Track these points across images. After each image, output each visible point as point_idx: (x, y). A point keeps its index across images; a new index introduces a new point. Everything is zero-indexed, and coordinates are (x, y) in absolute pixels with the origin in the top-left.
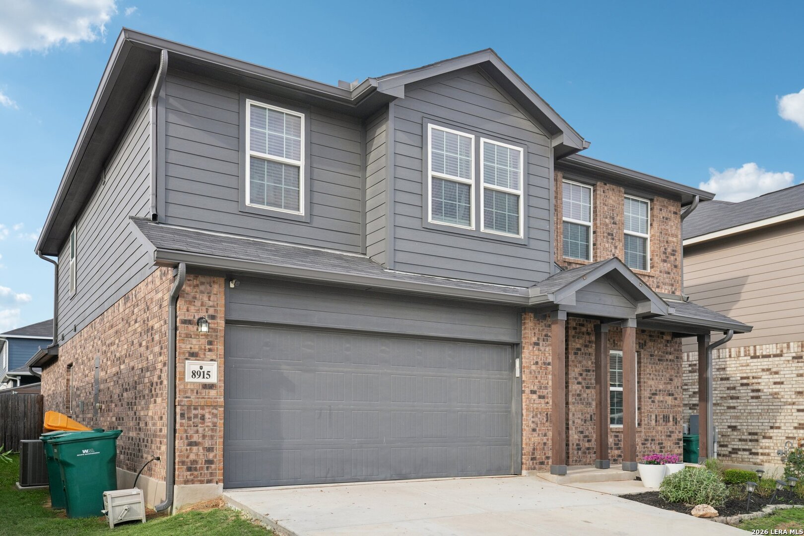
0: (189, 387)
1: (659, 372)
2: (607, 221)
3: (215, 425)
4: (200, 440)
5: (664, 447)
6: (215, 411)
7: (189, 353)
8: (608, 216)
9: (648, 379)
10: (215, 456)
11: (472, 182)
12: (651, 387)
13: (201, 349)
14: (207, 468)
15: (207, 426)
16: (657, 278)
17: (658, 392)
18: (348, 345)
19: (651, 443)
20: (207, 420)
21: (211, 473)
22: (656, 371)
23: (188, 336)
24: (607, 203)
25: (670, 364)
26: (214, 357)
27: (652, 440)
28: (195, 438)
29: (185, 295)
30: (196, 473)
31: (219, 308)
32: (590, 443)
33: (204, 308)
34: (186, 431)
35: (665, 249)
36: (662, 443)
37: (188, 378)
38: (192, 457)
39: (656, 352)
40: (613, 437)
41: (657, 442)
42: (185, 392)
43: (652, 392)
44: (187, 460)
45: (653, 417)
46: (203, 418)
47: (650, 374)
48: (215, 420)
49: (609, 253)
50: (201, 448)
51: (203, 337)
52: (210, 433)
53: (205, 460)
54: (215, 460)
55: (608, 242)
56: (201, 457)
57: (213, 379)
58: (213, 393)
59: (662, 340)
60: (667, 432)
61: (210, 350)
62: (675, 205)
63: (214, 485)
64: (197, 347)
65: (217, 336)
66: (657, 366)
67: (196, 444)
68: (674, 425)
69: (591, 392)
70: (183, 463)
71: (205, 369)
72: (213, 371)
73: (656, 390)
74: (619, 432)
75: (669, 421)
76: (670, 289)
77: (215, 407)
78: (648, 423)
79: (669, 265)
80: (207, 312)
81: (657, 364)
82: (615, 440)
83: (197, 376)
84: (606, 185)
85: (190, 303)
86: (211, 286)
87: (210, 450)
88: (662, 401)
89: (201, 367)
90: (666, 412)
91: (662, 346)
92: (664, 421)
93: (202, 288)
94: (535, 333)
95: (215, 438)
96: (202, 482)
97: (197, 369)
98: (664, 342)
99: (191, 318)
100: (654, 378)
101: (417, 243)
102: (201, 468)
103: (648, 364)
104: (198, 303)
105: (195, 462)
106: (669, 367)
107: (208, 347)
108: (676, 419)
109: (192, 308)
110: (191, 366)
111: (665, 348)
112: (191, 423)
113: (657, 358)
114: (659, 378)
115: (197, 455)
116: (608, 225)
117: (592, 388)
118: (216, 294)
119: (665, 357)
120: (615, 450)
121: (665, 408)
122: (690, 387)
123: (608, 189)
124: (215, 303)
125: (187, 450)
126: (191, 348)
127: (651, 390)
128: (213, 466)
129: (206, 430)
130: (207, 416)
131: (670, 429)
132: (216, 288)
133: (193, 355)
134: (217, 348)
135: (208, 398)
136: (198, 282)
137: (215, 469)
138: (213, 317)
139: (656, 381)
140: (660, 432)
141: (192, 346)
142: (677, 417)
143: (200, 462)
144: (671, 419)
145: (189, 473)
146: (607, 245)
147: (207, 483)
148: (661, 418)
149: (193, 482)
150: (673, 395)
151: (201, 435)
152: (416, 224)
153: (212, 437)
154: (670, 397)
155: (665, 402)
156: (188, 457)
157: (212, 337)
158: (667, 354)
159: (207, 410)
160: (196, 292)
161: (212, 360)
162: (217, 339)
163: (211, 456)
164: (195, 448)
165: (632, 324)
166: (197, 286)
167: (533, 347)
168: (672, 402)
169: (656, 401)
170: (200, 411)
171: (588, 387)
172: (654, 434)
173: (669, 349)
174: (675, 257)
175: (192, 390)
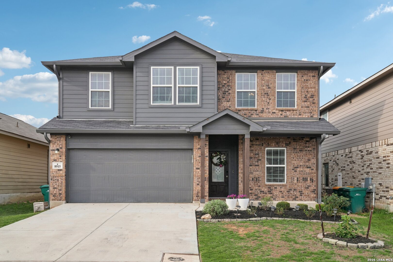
0: (53, 170)
1: (300, 156)
2: (264, 88)
3: (62, 182)
4: (57, 187)
5: (303, 193)
6: (62, 178)
7: (54, 160)
8: (265, 85)
9: (292, 160)
10: (62, 192)
11: (172, 85)
12: (294, 164)
13: (57, 158)
14: (60, 196)
15: (59, 183)
16: (299, 111)
17: (299, 167)
18: (116, 154)
19: (293, 192)
20: (59, 181)
21: (61, 197)
22: (298, 156)
23: (53, 155)
24: (264, 79)
25: (308, 152)
26: (62, 161)
27: (294, 190)
28: (56, 186)
29: (52, 142)
30: (56, 197)
31: (63, 145)
32: (252, 191)
33: (58, 145)
34: (53, 184)
35: (306, 95)
36: (302, 192)
37: (53, 168)
38: (55, 192)
39: (298, 147)
40: (267, 188)
41: (298, 191)
42: (52, 172)
43: (295, 166)
44: (53, 193)
45: (296, 179)
46: (58, 180)
47: (293, 158)
48: (62, 181)
49: (265, 103)
50: (57, 190)
51: (58, 155)
52: (60, 185)
53: (59, 194)
54: (62, 193)
55: (264, 97)
56: (58, 192)
57: (61, 168)
58: (61, 172)
59: (303, 141)
60: (306, 186)
61: (60, 159)
62: (313, 72)
63: (62, 201)
64: (56, 158)
65: (62, 154)
66: (298, 154)
67: (56, 188)
68: (311, 183)
69: (253, 168)
70: (52, 194)
71: (59, 165)
72: (61, 165)
73: (298, 166)
74: (271, 186)
75: (307, 181)
76: (309, 115)
77: (62, 177)
78: (292, 181)
79: (308, 103)
80: (59, 147)
81: (298, 153)
82: (268, 190)
83: (56, 167)
84: (264, 71)
85: (54, 144)
86: (60, 138)
87: (60, 190)
88: (302, 171)
89: (58, 164)
90: (305, 176)
91: (302, 143)
92: (303, 180)
93: (58, 139)
94: (199, 144)
95: (62, 186)
96: (58, 200)
97: (56, 165)
98: (304, 142)
99: (54, 149)
100: (297, 159)
101: (146, 113)
102: (58, 196)
103: (292, 153)
104: (56, 144)
105: (55, 194)
106: (307, 154)
107: (59, 158)
108: (313, 180)
109: (54, 146)
110: (54, 164)
111: (304, 144)
112: (54, 181)
113: (299, 150)
114: (299, 160)
115: (56, 192)
116: (265, 89)
117: (254, 166)
118: (62, 141)
119: (304, 149)
120: (268, 194)
121: (304, 174)
122: (366, 163)
123: (265, 73)
124: (62, 144)
125: (53, 190)
126: (54, 158)
127: (294, 166)
128: (61, 195)
129: (59, 184)
130: (59, 179)
131: (308, 185)
132: (62, 139)
133: (55, 160)
134: (63, 158)
135: (60, 174)
136: (56, 137)
137: (62, 196)
138: (61, 148)
139: (298, 161)
140: (300, 186)
141: (55, 158)
142: (314, 178)
143: (57, 194)
144: (309, 179)
145: (54, 197)
146: (264, 99)
147: (59, 200)
148: (301, 179)
149: (55, 200)
150: (310, 167)
151: (57, 185)
152: (146, 106)
153: (61, 186)
154: (308, 169)
155: (304, 171)
156: (53, 192)
157: (61, 154)
158: (306, 147)
159: (59, 178)
160: (56, 140)
161: (61, 162)
162: (63, 155)
163: (61, 192)
164: (55, 190)
165: (247, 136)
166: (56, 138)
167: (198, 150)
168: (309, 171)
169: (298, 171)
170: (57, 178)
171: (251, 165)
172: (296, 186)
173: (308, 145)
174: (313, 99)
175: (55, 171)
